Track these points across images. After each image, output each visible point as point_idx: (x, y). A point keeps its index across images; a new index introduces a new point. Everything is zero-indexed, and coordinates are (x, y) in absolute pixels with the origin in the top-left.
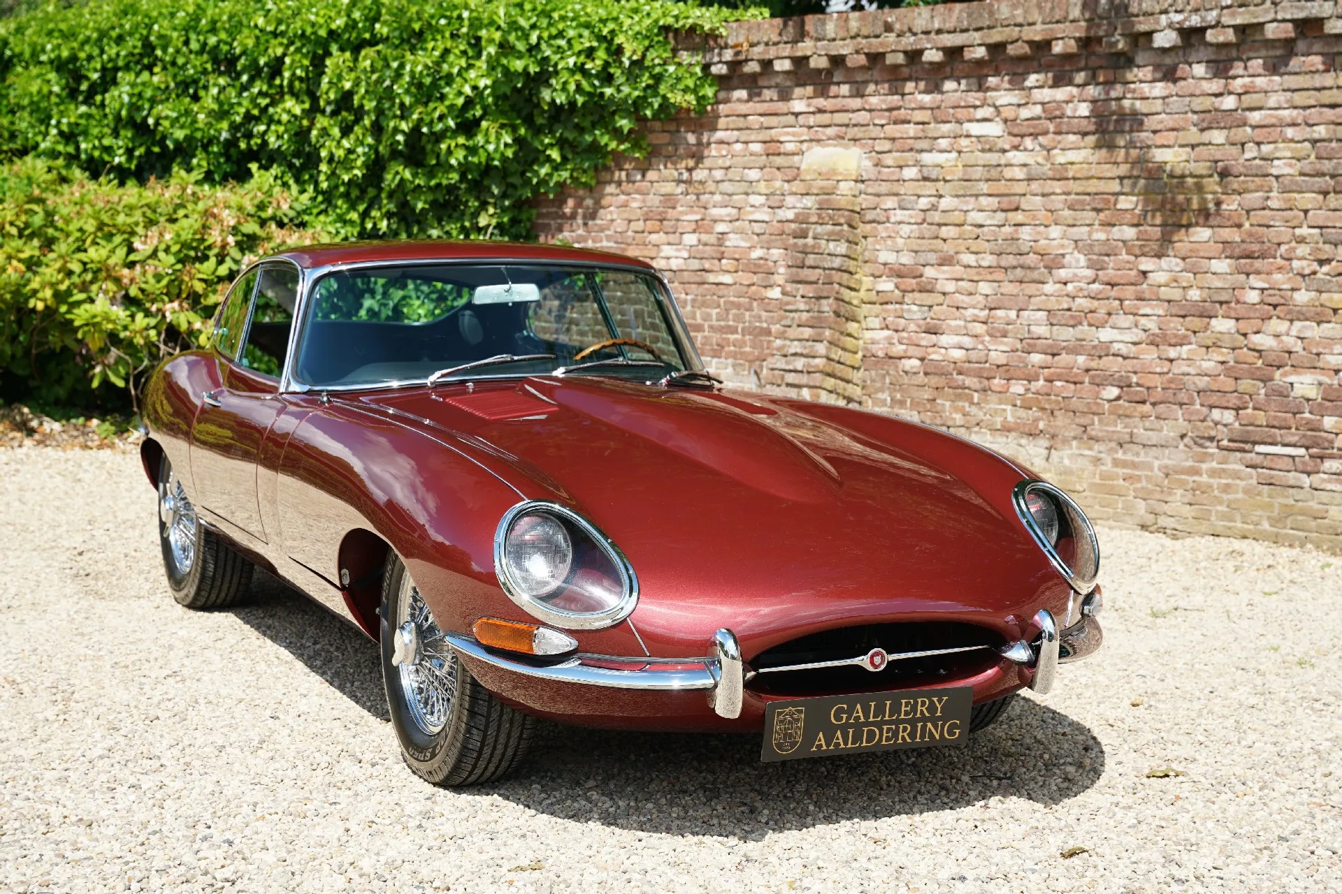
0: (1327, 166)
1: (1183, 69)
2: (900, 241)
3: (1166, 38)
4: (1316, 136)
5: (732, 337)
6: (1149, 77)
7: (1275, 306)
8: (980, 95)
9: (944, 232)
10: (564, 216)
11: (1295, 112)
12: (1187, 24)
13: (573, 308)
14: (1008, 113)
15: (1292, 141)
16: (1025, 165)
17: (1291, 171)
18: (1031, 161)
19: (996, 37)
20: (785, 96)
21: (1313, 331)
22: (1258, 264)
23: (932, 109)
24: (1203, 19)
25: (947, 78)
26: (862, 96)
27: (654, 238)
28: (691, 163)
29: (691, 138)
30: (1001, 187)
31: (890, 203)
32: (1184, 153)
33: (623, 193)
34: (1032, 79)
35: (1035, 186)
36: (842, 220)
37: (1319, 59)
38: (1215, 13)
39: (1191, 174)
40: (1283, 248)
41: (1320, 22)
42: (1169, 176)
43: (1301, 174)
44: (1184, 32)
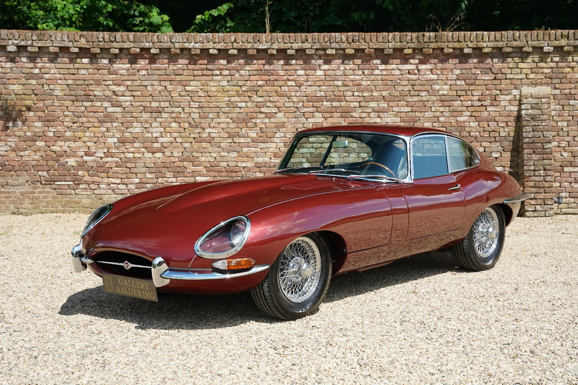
0: (72, 93)
1: (17, 59)
3: (11, 48)
4: (69, 83)
6: (4, 60)
7: (59, 137)
11: (61, 75)
12: (20, 44)
15: (60, 84)
17: (61, 94)
21: (72, 144)
22: (52, 123)
24: (26, 43)
32: (21, 87)
37: (67, 59)
38: (30, 42)
39: (24, 94)
40: (60, 118)
41: (68, 48)
42: (16, 94)
43: (64, 95)
44: (19, 47)
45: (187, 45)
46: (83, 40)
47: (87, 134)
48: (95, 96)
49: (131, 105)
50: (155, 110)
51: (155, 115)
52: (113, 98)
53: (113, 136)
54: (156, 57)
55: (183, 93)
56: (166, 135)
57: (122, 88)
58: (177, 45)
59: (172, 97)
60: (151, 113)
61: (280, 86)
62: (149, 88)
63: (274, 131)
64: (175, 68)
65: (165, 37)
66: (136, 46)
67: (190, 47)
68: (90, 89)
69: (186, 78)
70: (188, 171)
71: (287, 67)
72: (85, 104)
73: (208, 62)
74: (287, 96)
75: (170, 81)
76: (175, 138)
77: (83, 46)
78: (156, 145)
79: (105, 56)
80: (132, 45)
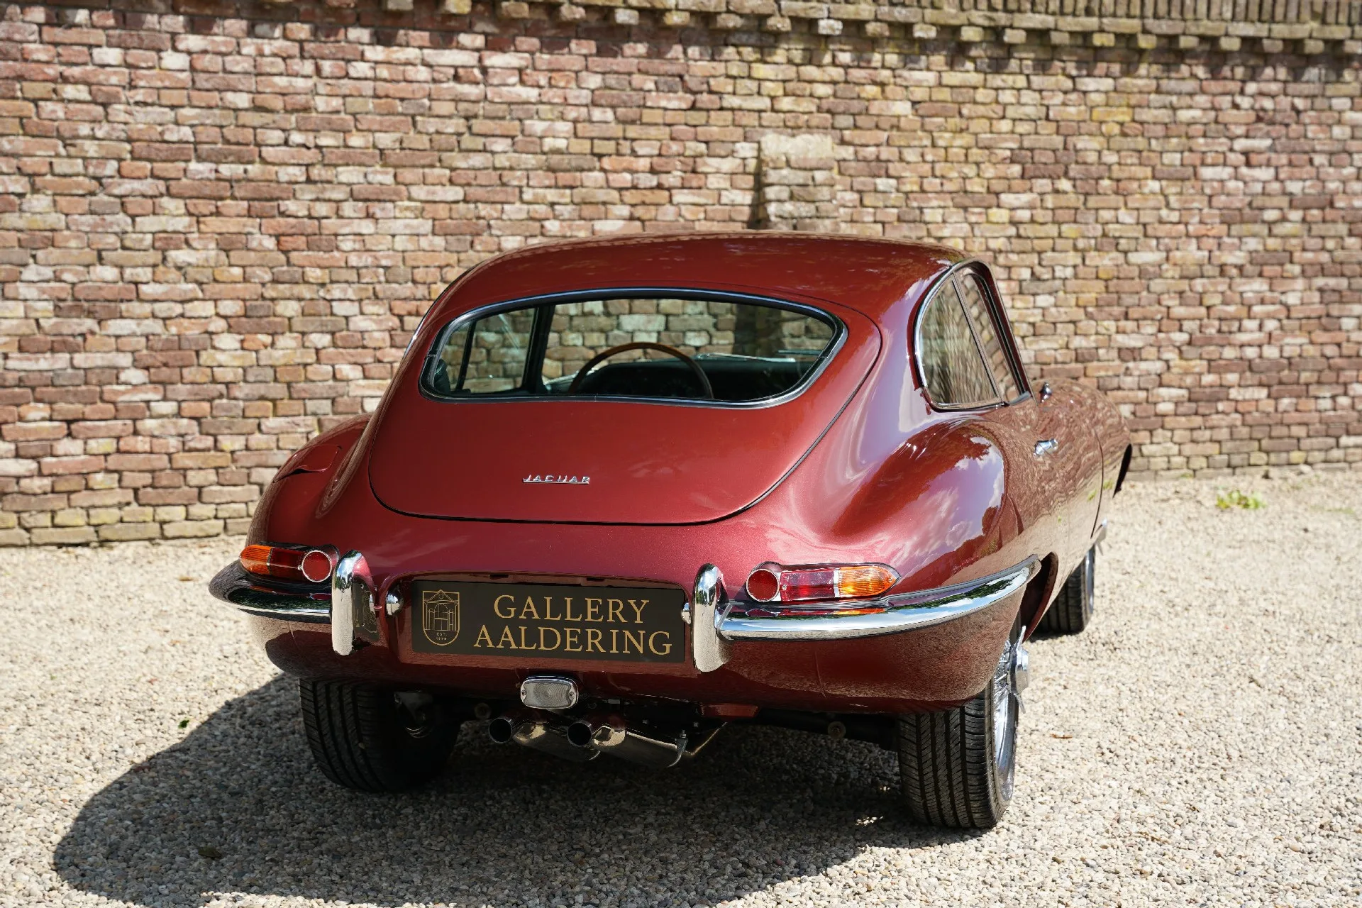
61: (35, 101)
63: (15, 259)
71: (59, 34)
74: (60, 137)
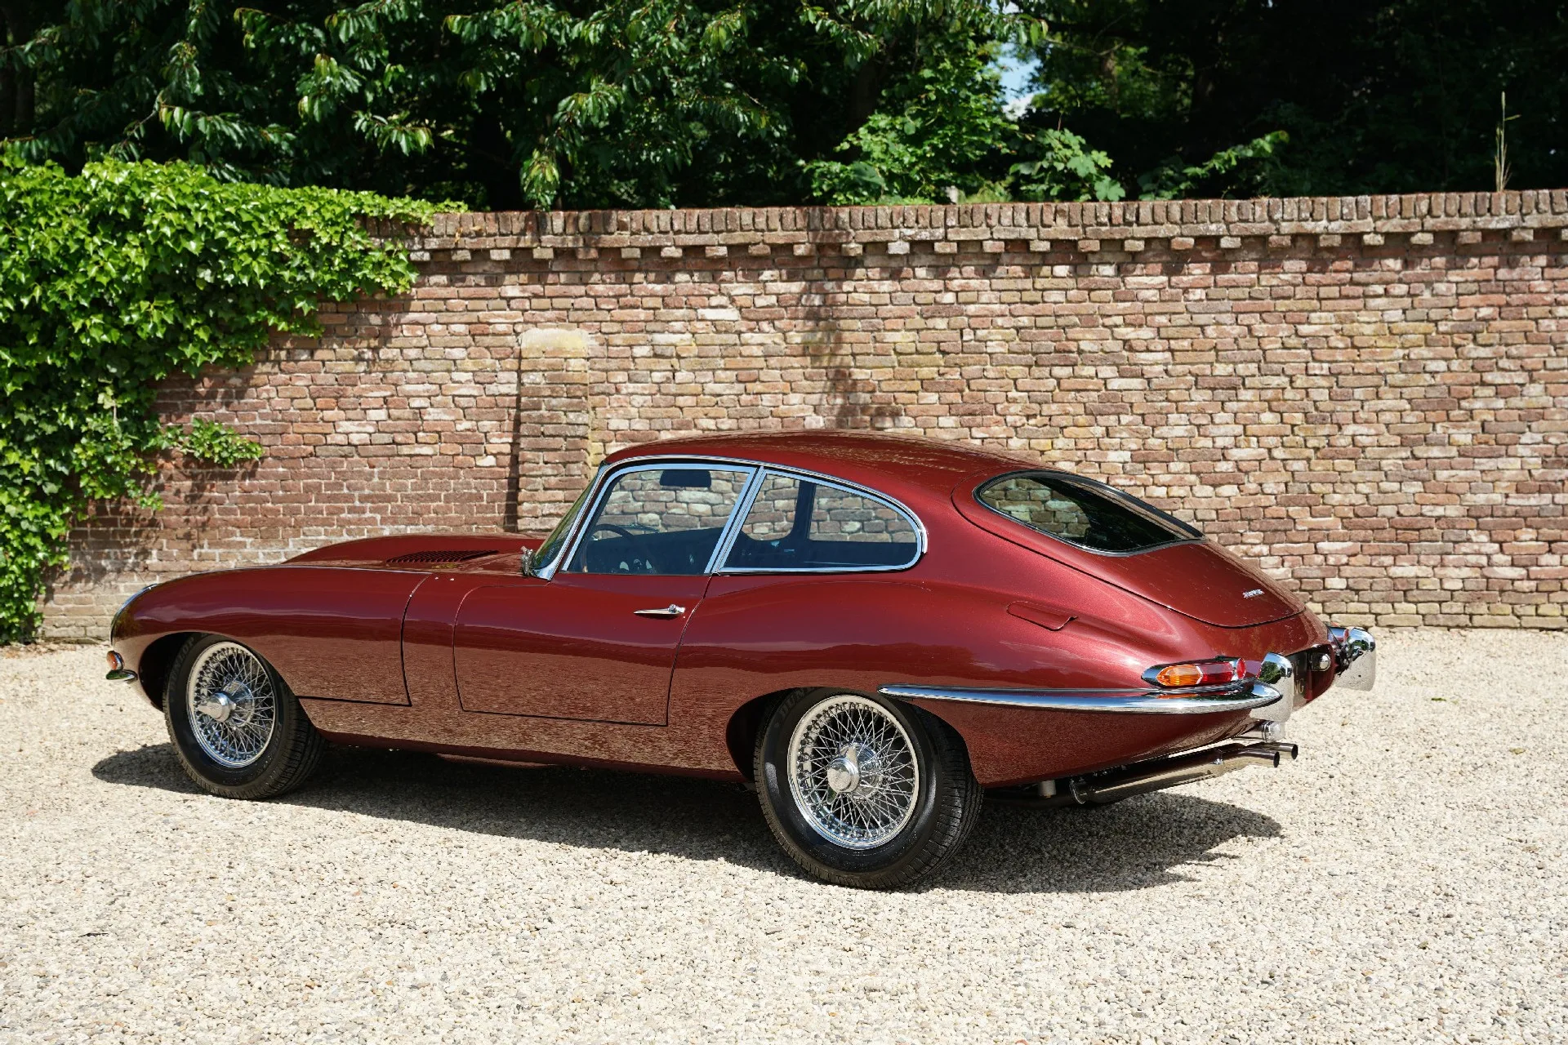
0: (1028, 346)
1: (907, 271)
2: (634, 411)
3: (899, 248)
4: (1020, 324)
5: (433, 505)
6: (877, 276)
8: (713, 286)
9: (681, 401)
10: (197, 395)
11: (1004, 307)
12: (917, 238)
13: (213, 486)
14: (741, 301)
15: (1001, 327)
16: (762, 345)
17: (1002, 350)
18: (769, 341)
19: (738, 238)
20: (494, 281)
22: (979, 419)
23: (663, 297)
24: (932, 235)
25: (679, 271)
26: (586, 284)
27: (328, 414)
28: (374, 343)
29: (375, 320)
30: (739, 362)
31: (621, 377)
32: (912, 336)
33: (282, 371)
34: (767, 275)
35: (773, 362)
36: (579, 393)
37: (1019, 269)
38: (942, 230)
39: (918, 352)
40: (999, 407)
41: (1026, 243)
42: (898, 354)
43: (1010, 352)
44: (914, 243)
45: (1309, 226)
46: (1062, 223)
47: (1060, 442)
48: (1080, 352)
49: (1166, 371)
50: (1224, 382)
51: (1221, 395)
52: (1122, 357)
53: (1121, 448)
54: (1229, 257)
55: (1293, 341)
56: (1248, 442)
57: (1147, 333)
58: (1286, 227)
59: (1264, 351)
60: (1213, 389)
61: (1536, 320)
62: (1210, 331)
63: (1516, 429)
64: (1275, 282)
65: (1258, 209)
66: (1185, 232)
67: (1318, 230)
68: (1070, 336)
69: (1300, 305)
70: (1299, 527)
71: (1556, 272)
72: (1057, 371)
73: (1356, 265)
74: (1552, 343)
75: (1261, 313)
76: (1270, 450)
77: (1062, 237)
78: (1223, 466)
79: (1108, 257)
80: (1177, 230)
